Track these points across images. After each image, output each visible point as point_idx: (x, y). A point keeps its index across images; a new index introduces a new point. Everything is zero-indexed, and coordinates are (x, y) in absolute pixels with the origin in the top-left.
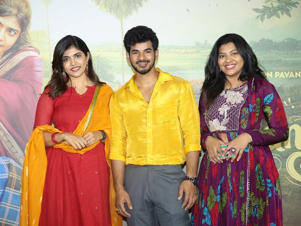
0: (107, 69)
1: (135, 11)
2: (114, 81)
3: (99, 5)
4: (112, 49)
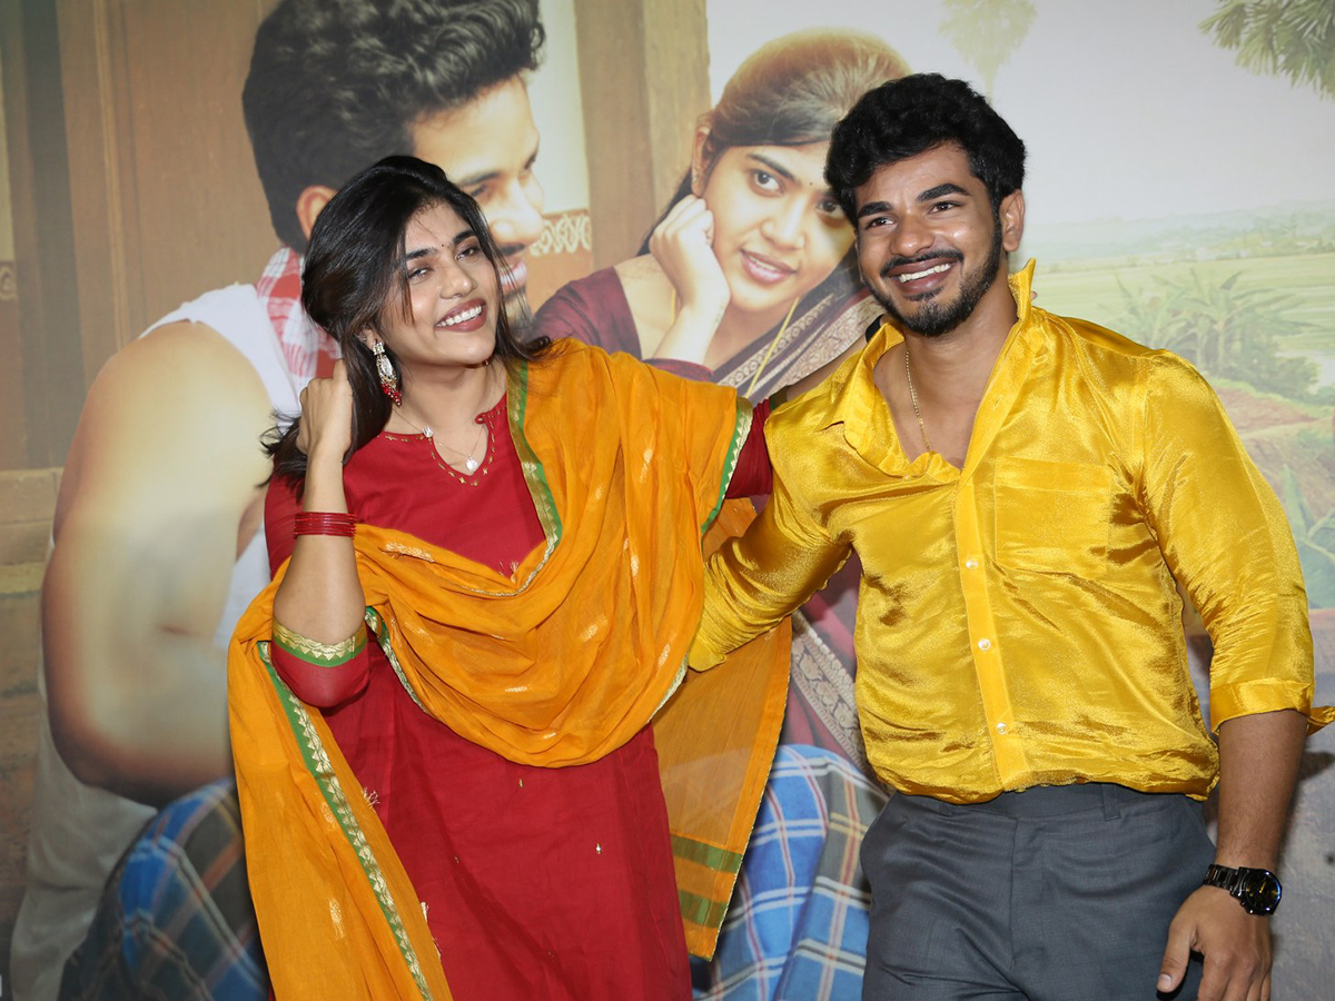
0: (1276, 338)
2: (1313, 390)
3: (1238, 44)
4: (1300, 243)
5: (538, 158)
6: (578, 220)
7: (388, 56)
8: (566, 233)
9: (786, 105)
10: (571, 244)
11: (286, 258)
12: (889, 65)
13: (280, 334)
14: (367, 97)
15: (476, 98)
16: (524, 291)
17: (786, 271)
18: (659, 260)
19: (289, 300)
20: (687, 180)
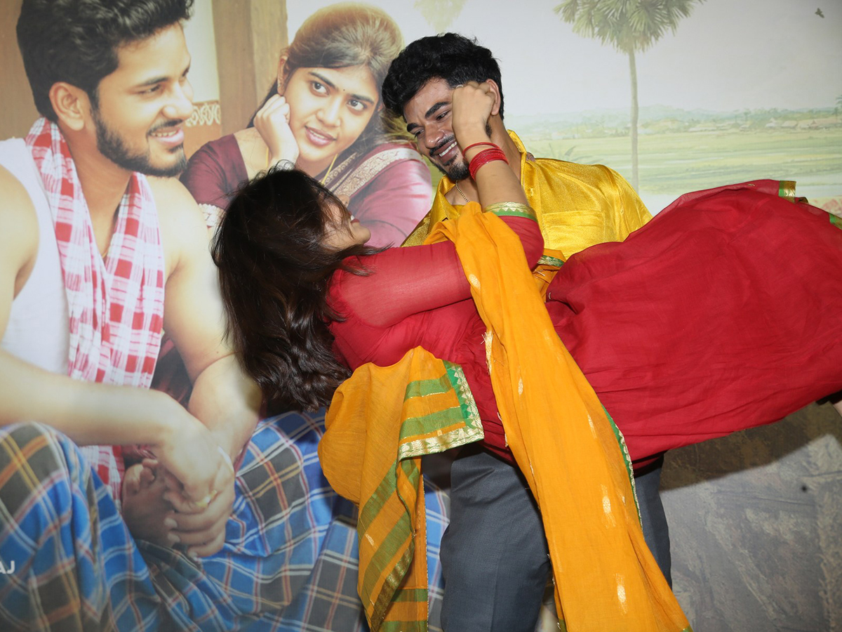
1: (670, 28)
3: (574, 20)
4: (606, 131)
5: (190, 70)
6: (213, 107)
7: (102, 8)
8: (206, 114)
9: (330, 45)
10: (209, 120)
11: (43, 124)
12: (387, 24)
13: (40, 168)
14: (90, 31)
15: (154, 34)
16: (182, 146)
17: (330, 139)
18: (259, 131)
19: (45, 148)
20: (275, 85)
